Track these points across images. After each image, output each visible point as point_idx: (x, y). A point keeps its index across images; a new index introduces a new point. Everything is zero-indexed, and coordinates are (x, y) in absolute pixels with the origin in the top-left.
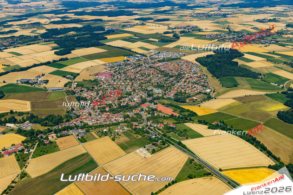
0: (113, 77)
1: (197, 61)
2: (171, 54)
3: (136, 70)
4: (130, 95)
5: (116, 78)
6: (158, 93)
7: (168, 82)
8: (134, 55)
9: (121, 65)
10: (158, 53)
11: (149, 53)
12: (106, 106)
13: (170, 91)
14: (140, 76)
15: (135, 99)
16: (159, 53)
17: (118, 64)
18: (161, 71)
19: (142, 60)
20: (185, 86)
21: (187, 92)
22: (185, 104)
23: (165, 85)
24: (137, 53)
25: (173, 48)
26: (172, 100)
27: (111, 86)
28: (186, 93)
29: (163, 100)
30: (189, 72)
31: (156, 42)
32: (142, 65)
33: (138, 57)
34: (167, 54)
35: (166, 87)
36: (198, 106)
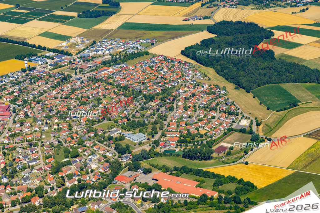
0: (14, 115)
1: (188, 56)
2: (121, 44)
3: (61, 90)
4: (78, 156)
5: (21, 116)
6: (140, 144)
7: (149, 112)
8: (39, 54)
9: (20, 82)
10: (92, 45)
11: (71, 45)
12: (29, 194)
13: (163, 135)
14: (78, 105)
15: (94, 166)
16: (95, 43)
17: (11, 79)
18: (121, 87)
19: (65, 65)
20: (190, 117)
21: (202, 132)
22: (212, 161)
23: (147, 122)
24: (44, 49)
25: (118, 28)
26: (178, 155)
27: (20, 137)
28: (201, 136)
29: (157, 159)
30: (184, 84)
31: (73, 17)
32: (71, 77)
33: (52, 58)
34: (111, 44)
35: (150, 126)
36: (242, 163)
